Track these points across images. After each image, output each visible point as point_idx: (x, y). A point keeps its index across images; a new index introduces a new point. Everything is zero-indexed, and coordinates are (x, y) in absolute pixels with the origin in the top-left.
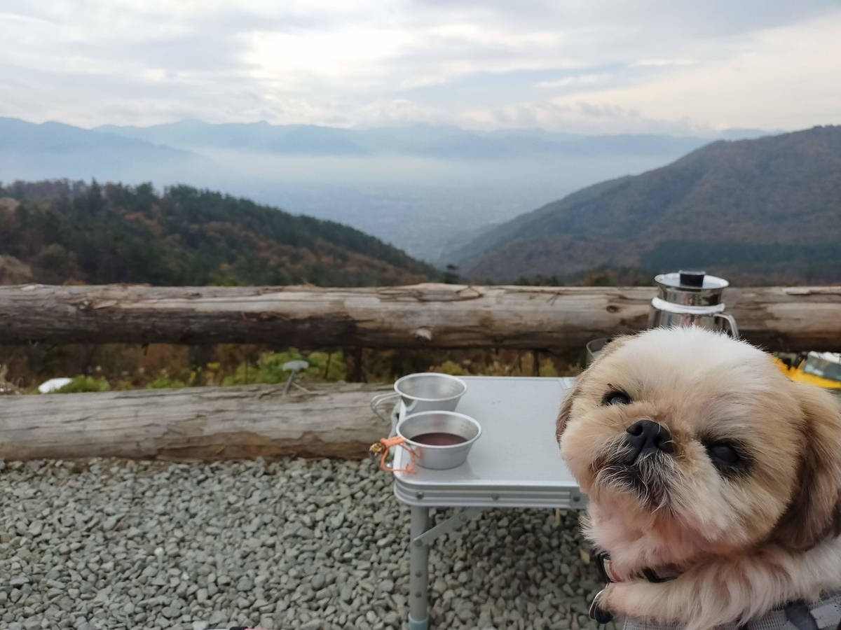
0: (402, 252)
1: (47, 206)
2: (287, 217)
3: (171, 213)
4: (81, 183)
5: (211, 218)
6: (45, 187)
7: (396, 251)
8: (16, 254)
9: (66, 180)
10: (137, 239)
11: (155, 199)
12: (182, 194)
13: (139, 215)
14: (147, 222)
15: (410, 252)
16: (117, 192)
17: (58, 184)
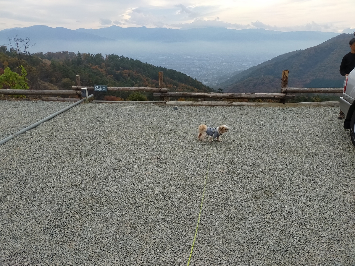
0: (201, 83)
1: (61, 63)
2: (154, 68)
3: (109, 66)
4: (73, 53)
5: (124, 68)
6: (59, 55)
7: (198, 82)
8: (51, 82)
9: (67, 52)
10: (97, 77)
11: (103, 60)
12: (113, 58)
13: (97, 66)
14: (100, 70)
15: (204, 83)
16: (88, 57)
17: (64, 53)
